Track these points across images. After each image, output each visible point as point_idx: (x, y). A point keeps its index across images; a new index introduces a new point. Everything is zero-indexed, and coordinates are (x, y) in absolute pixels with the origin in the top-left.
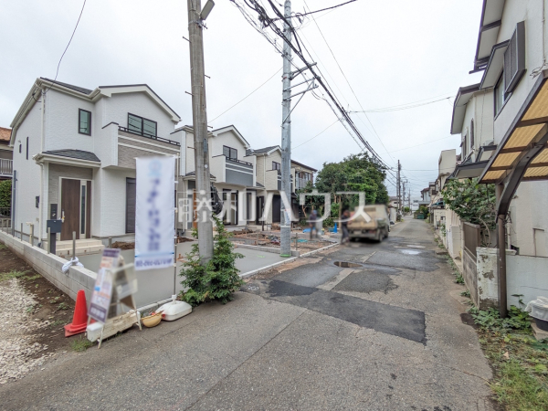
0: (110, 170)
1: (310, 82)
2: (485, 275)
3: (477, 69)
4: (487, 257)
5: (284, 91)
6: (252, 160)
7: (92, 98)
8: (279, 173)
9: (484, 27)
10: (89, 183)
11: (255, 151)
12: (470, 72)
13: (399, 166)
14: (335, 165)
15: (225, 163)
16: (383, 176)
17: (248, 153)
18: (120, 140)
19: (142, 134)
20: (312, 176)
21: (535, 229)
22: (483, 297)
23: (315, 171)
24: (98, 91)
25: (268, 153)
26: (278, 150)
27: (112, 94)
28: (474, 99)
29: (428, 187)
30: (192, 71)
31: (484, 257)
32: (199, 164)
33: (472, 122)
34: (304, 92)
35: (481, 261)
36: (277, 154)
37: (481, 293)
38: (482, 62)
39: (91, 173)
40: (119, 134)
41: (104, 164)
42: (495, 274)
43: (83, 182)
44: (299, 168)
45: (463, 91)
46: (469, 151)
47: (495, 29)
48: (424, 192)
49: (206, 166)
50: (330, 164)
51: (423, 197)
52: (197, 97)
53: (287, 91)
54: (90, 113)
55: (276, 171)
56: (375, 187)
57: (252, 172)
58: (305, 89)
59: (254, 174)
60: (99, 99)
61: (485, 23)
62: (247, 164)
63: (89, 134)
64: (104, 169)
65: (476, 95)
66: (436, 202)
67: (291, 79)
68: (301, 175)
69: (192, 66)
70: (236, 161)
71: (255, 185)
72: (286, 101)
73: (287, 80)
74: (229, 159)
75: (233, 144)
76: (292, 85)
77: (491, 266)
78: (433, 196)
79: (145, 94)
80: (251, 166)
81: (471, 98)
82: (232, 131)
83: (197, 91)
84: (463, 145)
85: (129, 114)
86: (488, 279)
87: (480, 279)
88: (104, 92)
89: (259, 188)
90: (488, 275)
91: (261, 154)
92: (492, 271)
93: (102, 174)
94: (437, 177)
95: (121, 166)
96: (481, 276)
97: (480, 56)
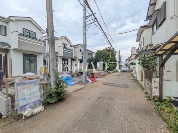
0: (15, 50)
1: (93, 20)
2: (155, 88)
3: (147, 20)
4: (156, 81)
5: (84, 23)
6: (73, 48)
7: (6, 21)
8: (82, 53)
9: (150, 5)
10: (6, 56)
11: (74, 46)
12: (145, 21)
13: (120, 52)
14: (100, 51)
15: (63, 49)
16: (115, 55)
17: (71, 46)
18: (19, 38)
19: (29, 37)
20: (93, 55)
21: (167, 71)
22: (154, 95)
23: (94, 53)
24: (8, 18)
25: (78, 46)
26: (82, 45)
27: (15, 20)
28: (145, 30)
29: (128, 58)
30: (47, 7)
31: (155, 81)
32: (50, 47)
33: (144, 38)
34: (91, 24)
35: (154, 83)
36: (81, 47)
37: (153, 93)
38: (149, 17)
39: (7, 51)
40: (19, 36)
41: (12, 48)
42: (158, 87)
43: (4, 55)
44: (89, 52)
45: (142, 27)
46: (142, 47)
47: (154, 6)
48: (126, 60)
49: (54, 48)
50: (99, 51)
51: (126, 62)
52: (49, 19)
53: (85, 23)
54: (6, 27)
55: (81, 53)
56: (113, 58)
57: (73, 52)
58: (92, 22)
59: (73, 53)
60: (9, 21)
61: (151, 4)
62: (71, 50)
63: (6, 36)
64: (12, 49)
65: (145, 29)
66: (130, 63)
67: (86, 19)
68: (89, 54)
69: (47, 5)
70: (67, 49)
71: (74, 57)
72: (85, 27)
73: (85, 19)
74: (64, 48)
75: (66, 42)
76: (87, 21)
77: (157, 84)
78: (129, 61)
79: (30, 21)
80: (72, 50)
81: (144, 30)
82: (65, 38)
83: (49, 16)
84: (140, 45)
85: (23, 28)
86: (156, 89)
87: (153, 89)
88: (11, 18)
89: (75, 58)
90: (156, 88)
91: (76, 46)
92: (157, 86)
93: (12, 51)
94: (131, 55)
95: (20, 49)
96: (153, 88)
97: (148, 15)
